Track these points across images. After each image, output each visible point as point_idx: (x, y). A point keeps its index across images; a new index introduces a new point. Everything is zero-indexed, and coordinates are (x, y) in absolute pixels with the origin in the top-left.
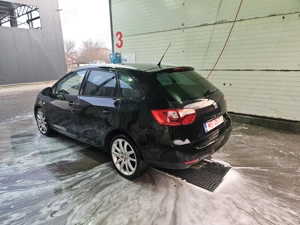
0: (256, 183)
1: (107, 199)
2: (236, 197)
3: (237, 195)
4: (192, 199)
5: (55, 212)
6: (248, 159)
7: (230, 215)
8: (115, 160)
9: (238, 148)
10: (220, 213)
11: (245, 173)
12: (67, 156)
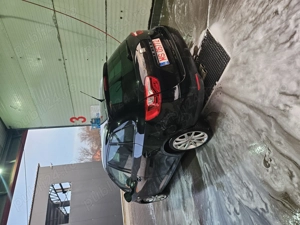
0: (224, 9)
1: (228, 162)
2: (238, 37)
3: (236, 34)
4: (236, 81)
5: (235, 210)
6: (200, 8)
7: (254, 50)
8: (192, 147)
9: (188, 15)
10: (251, 59)
11: (214, 17)
12: (187, 183)
